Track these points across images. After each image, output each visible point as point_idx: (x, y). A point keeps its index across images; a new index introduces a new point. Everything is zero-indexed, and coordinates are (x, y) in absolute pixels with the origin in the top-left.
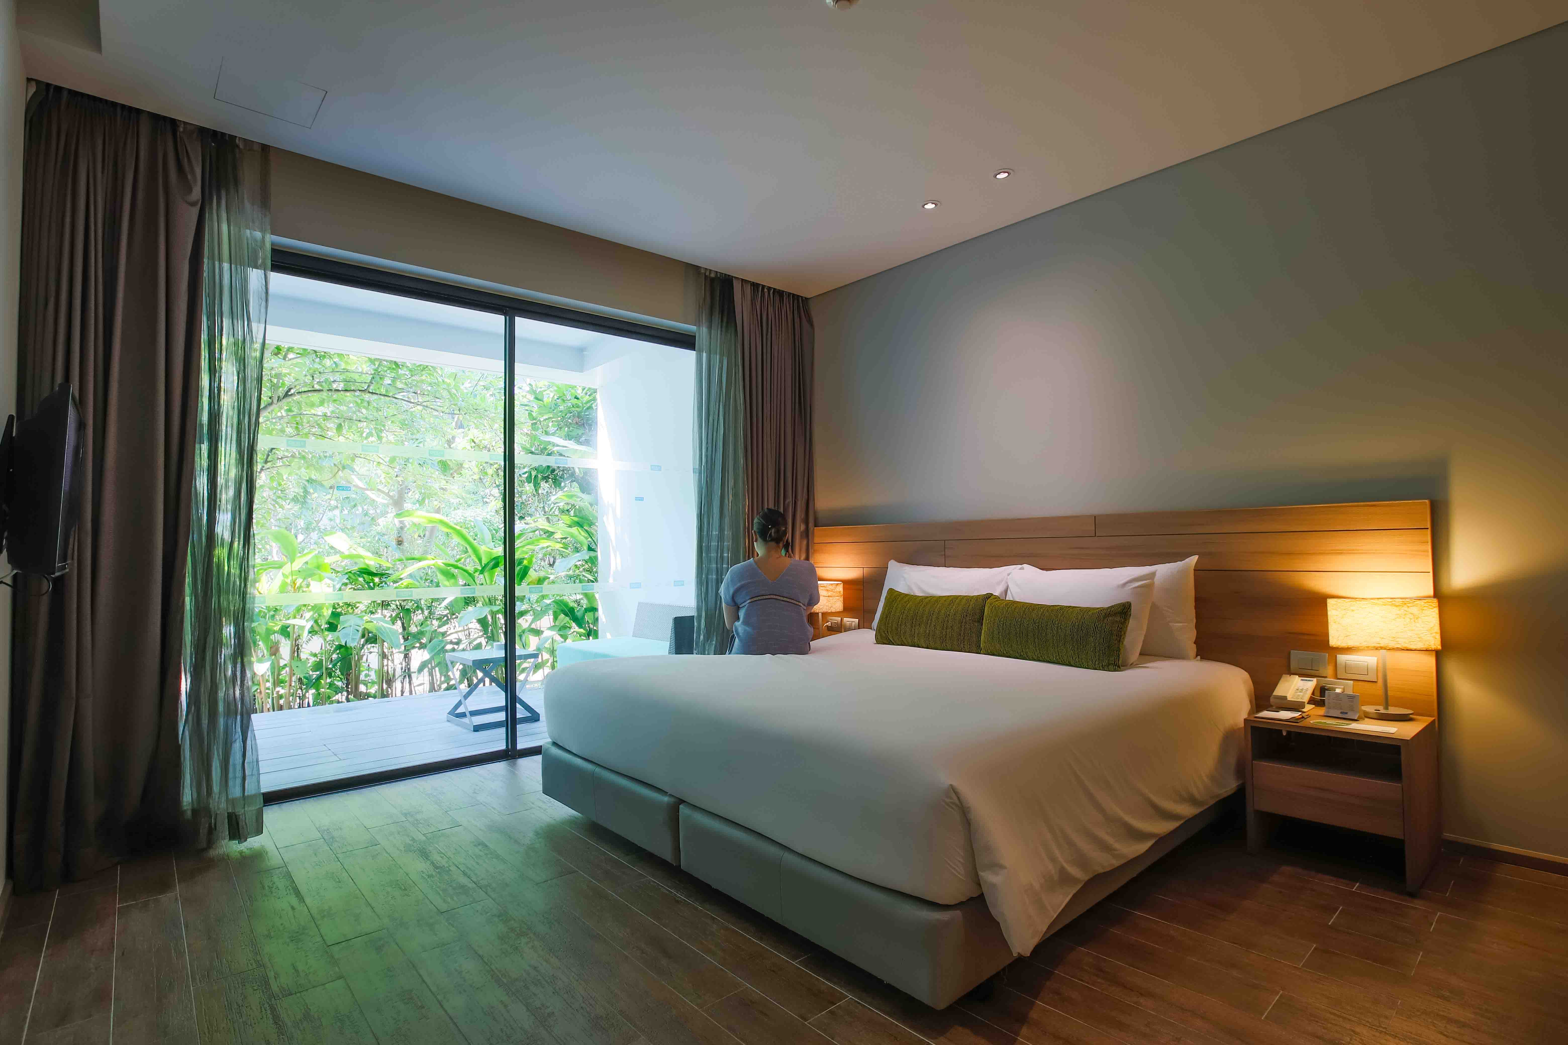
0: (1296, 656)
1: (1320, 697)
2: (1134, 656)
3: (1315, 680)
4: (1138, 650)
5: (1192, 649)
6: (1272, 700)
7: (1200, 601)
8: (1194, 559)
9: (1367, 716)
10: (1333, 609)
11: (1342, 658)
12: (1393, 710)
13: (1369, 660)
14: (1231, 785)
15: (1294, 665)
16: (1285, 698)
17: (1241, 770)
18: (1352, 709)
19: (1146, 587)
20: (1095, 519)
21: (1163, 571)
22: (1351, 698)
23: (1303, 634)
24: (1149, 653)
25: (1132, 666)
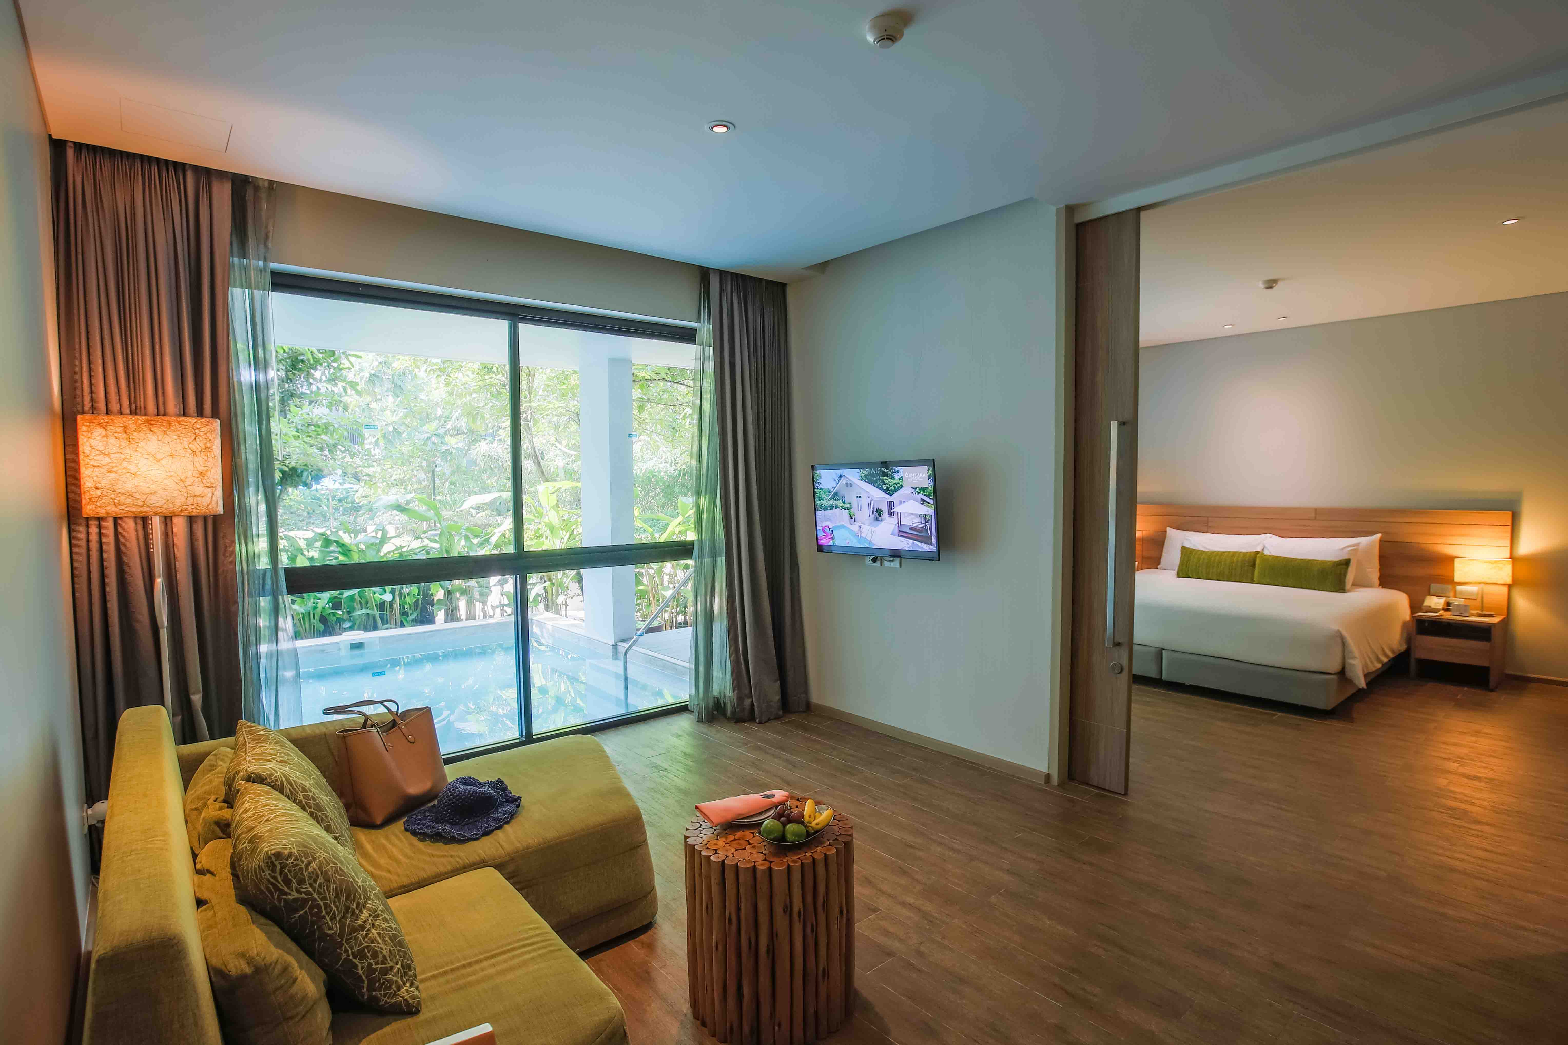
0: (1434, 587)
1: (1448, 607)
2: (1348, 585)
3: (1444, 598)
4: (1351, 583)
5: (1377, 582)
6: (1423, 608)
7: (1381, 557)
8: (1379, 535)
9: (1473, 615)
10: (1457, 564)
11: (1459, 588)
12: (1485, 612)
13: (1474, 589)
14: (1403, 648)
15: (1432, 591)
16: (1430, 607)
17: (1409, 640)
18: (1466, 611)
19: (1355, 550)
20: (1316, 511)
21: (1363, 541)
22: (1466, 606)
23: (1439, 576)
24: (1357, 585)
25: (1349, 591)
